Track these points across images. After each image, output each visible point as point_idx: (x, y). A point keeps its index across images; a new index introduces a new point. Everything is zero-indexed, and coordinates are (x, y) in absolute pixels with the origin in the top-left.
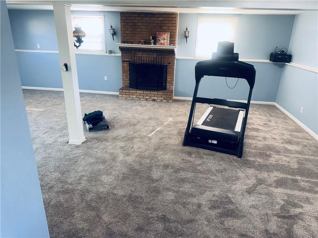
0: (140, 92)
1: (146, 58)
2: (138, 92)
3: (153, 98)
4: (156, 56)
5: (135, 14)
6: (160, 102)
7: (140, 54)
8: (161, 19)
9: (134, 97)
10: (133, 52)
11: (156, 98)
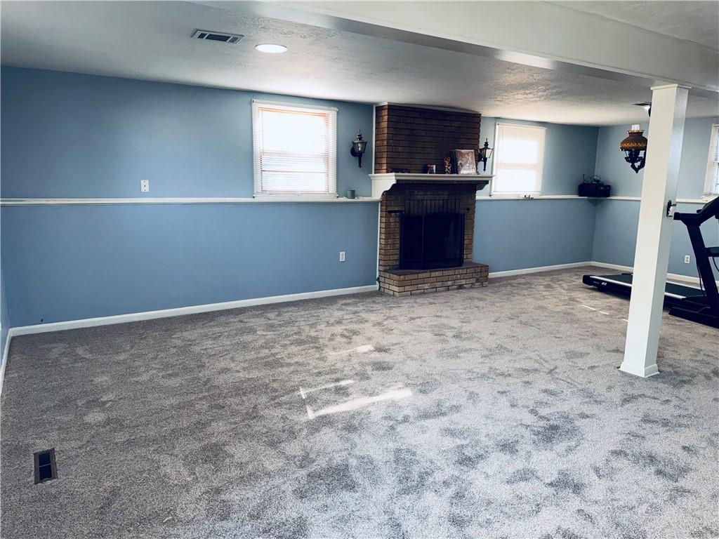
0: (437, 274)
3: (459, 282)
4: (446, 197)
6: (469, 288)
10: (407, 191)
11: (463, 282)
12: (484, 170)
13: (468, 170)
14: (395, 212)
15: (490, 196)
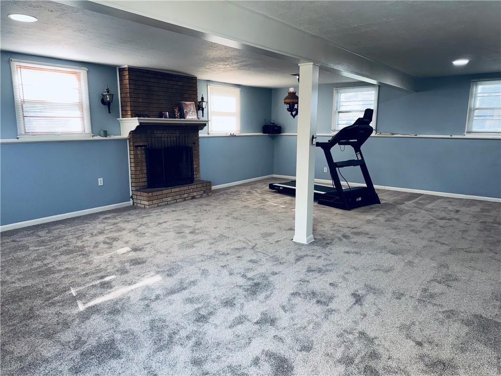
0: (176, 190)
1: (167, 139)
2: (173, 190)
3: (192, 195)
4: (178, 135)
5: (148, 73)
6: (199, 198)
7: (158, 134)
8: (180, 83)
9: (169, 199)
10: (149, 131)
11: (195, 194)
12: (203, 116)
13: (191, 116)
14: (141, 146)
15: (208, 134)
